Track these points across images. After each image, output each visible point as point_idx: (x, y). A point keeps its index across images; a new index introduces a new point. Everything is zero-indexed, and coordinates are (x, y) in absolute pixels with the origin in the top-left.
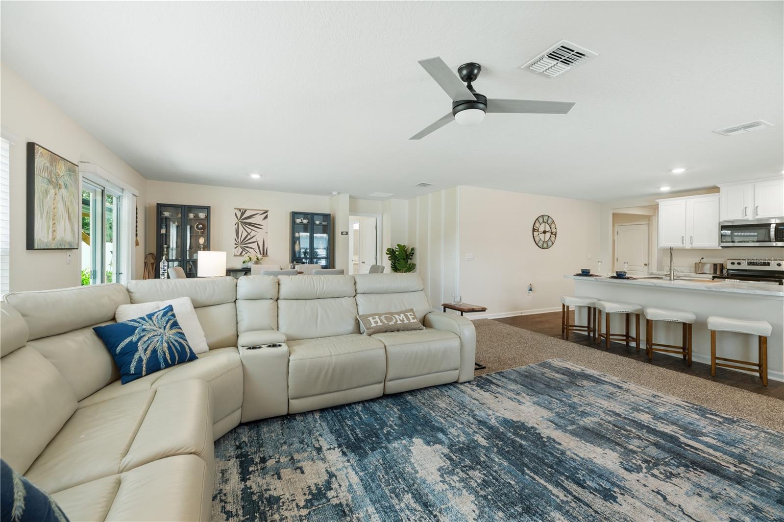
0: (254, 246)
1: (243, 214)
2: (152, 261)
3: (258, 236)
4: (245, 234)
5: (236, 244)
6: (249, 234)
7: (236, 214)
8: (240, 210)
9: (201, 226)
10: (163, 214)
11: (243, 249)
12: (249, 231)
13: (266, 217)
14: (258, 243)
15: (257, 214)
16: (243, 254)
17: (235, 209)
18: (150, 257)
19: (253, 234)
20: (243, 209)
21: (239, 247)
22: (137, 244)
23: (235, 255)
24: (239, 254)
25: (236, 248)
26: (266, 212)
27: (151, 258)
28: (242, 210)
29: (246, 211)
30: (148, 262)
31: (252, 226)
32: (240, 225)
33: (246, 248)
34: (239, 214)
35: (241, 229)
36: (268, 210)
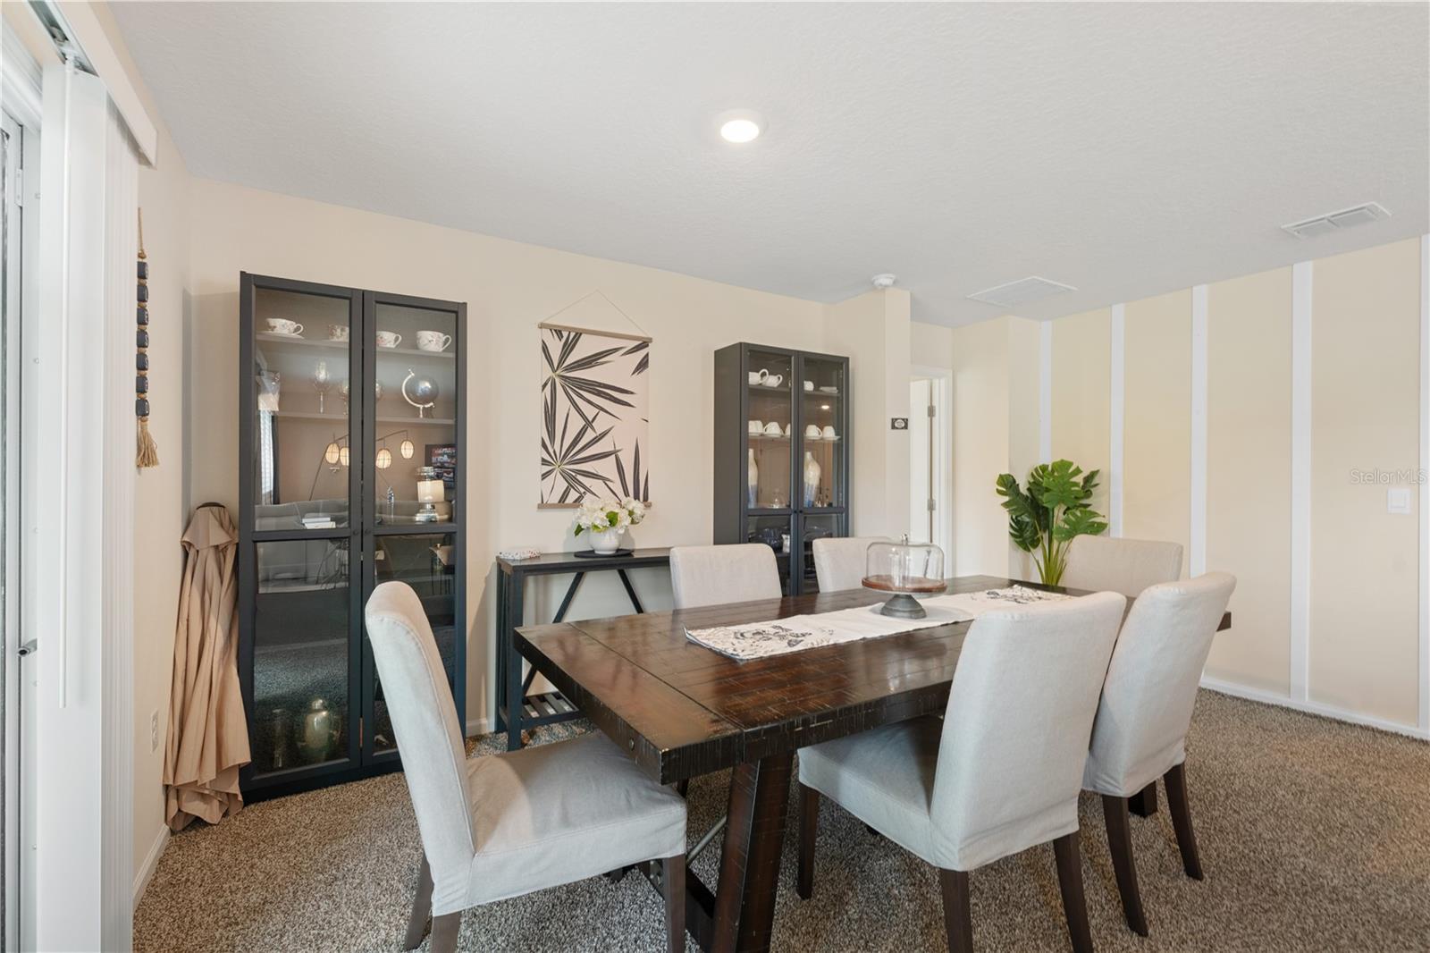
0: (606, 467)
1: (568, 348)
2: (219, 537)
3: (620, 429)
4: (576, 424)
5: (544, 462)
6: (589, 424)
7: (545, 349)
8: (559, 333)
9: (427, 385)
10: (269, 327)
11: (571, 481)
12: (590, 412)
13: (643, 365)
14: (617, 460)
15: (616, 350)
16: (570, 500)
17: (542, 326)
18: (207, 520)
19: (601, 424)
20: (570, 330)
21: (557, 471)
22: (146, 455)
23: (543, 506)
24: (555, 499)
25: (544, 476)
26: (644, 344)
27: (214, 523)
28: (565, 334)
29: (578, 335)
30: (200, 544)
31: (599, 394)
32: (559, 389)
33: (579, 477)
34: (556, 348)
35: (563, 404)
36: (651, 340)
